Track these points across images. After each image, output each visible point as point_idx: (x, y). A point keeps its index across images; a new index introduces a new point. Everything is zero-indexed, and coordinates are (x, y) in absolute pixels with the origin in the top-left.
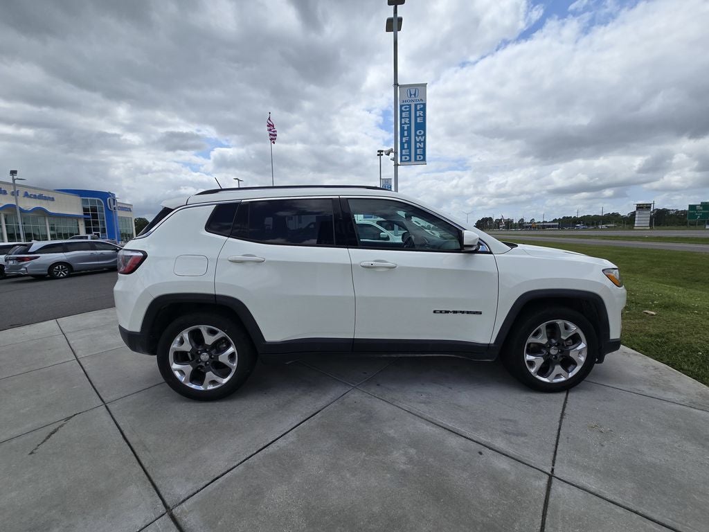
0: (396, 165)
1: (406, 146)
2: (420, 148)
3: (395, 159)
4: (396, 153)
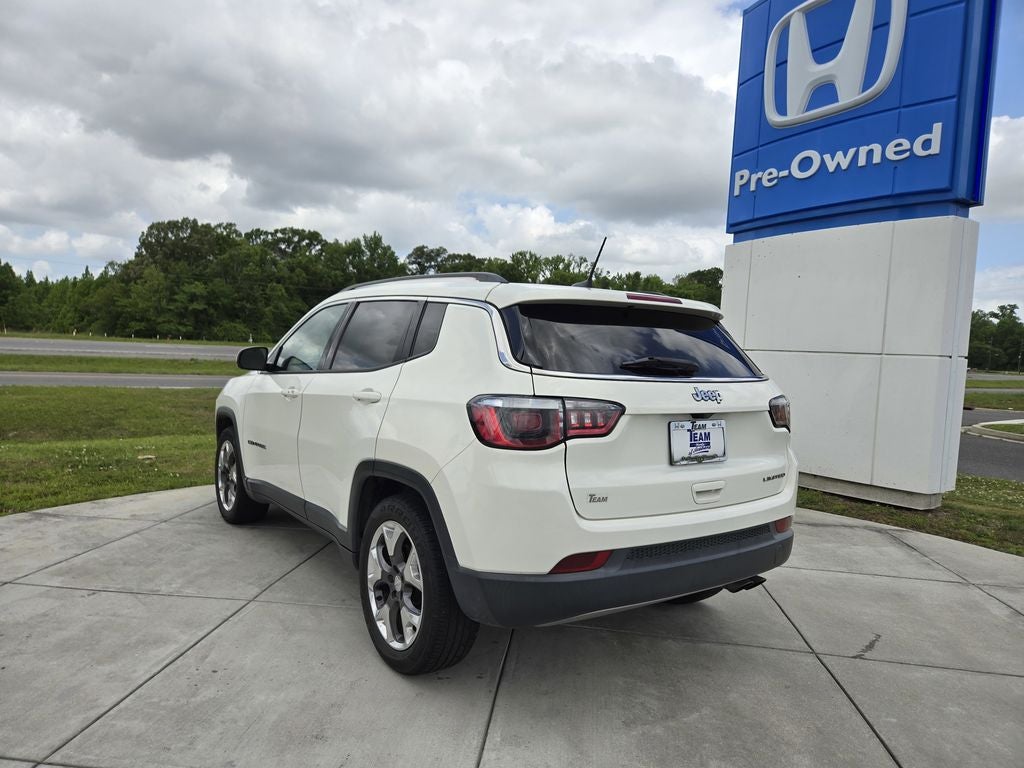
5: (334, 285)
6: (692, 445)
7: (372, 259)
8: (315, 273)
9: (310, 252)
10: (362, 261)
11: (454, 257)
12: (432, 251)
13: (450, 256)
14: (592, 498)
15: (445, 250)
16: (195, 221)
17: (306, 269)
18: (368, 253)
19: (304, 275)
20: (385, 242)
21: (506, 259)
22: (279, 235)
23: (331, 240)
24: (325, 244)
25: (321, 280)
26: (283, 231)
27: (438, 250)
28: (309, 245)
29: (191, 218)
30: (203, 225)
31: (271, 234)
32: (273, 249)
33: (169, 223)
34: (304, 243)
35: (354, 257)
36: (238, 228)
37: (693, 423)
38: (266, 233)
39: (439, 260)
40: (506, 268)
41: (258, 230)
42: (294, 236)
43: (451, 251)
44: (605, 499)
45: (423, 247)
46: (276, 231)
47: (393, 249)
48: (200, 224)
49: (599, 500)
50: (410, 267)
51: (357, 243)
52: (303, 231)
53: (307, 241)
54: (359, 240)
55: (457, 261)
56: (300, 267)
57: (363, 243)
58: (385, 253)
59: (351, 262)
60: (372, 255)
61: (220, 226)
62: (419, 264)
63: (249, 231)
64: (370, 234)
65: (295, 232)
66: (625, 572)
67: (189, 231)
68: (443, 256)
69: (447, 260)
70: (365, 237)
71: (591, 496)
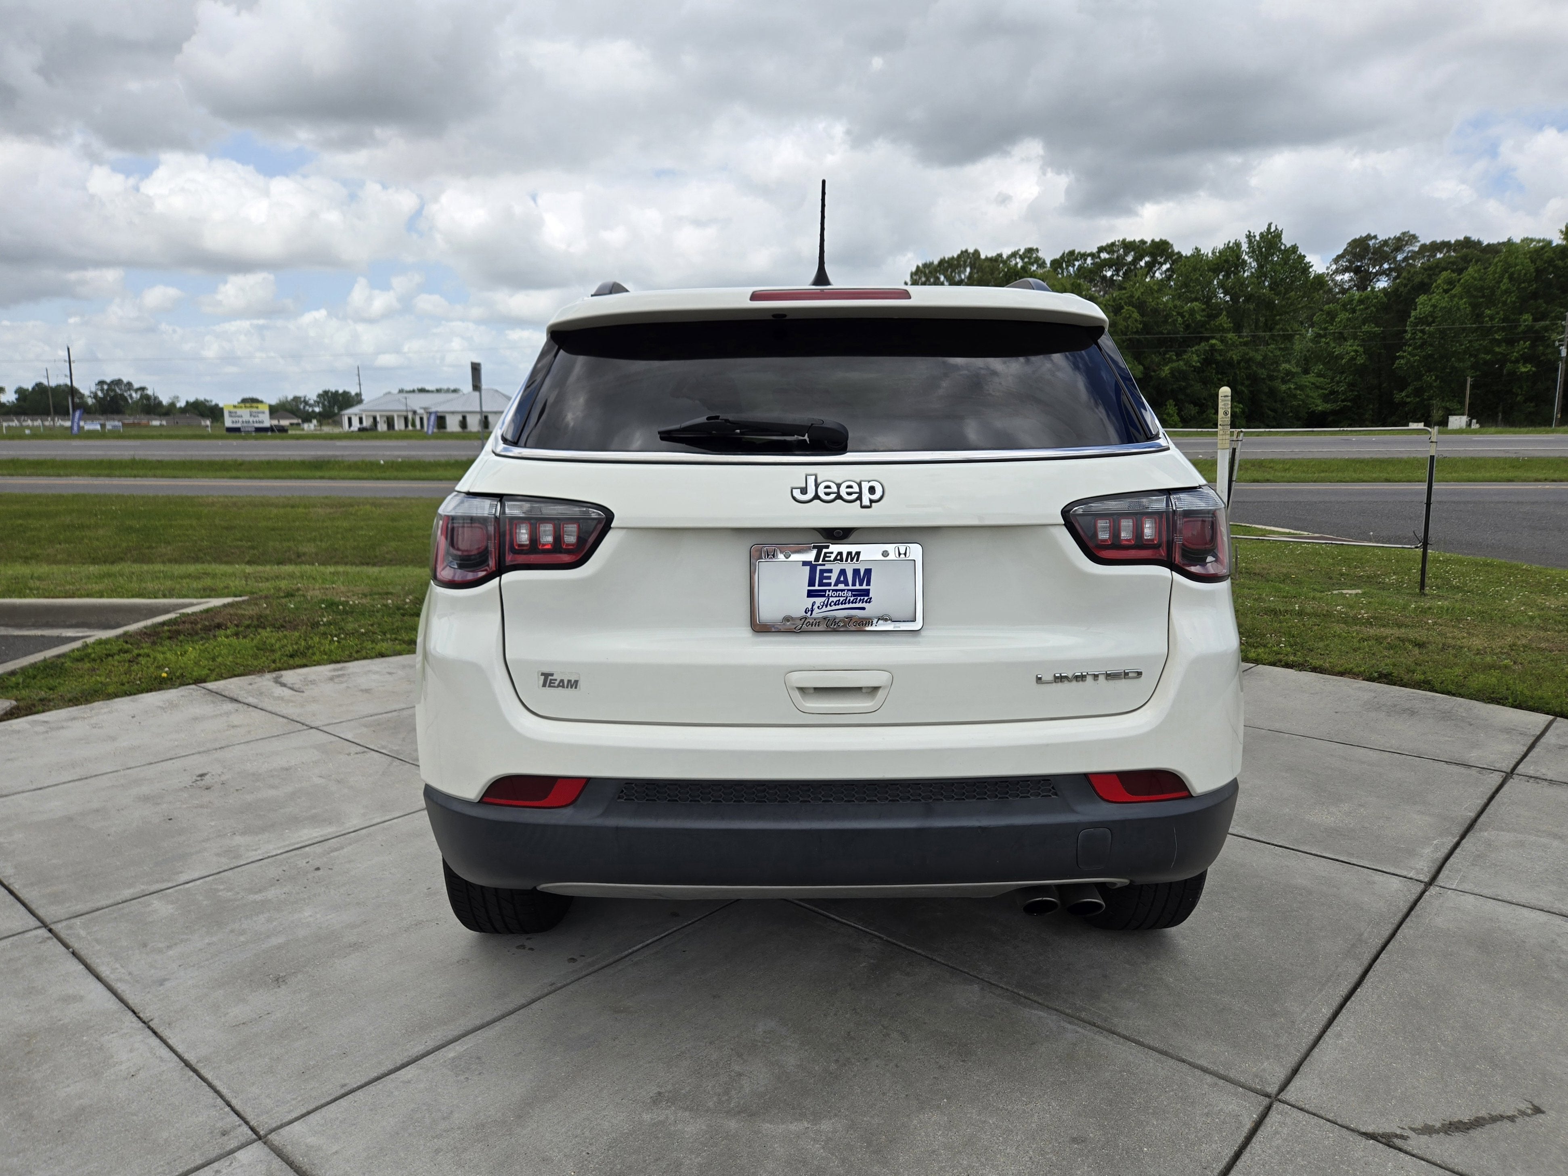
5: (1188, 327)
6: (810, 594)
7: (1261, 273)
8: (1156, 311)
9: (1153, 277)
10: (1241, 283)
11: (1435, 247)
12: (1386, 243)
13: (1423, 247)
14: (548, 680)
15: (1414, 237)
16: (977, 253)
17: (1140, 306)
18: (1254, 264)
19: (1136, 315)
20: (1287, 241)
21: (1548, 237)
22: (1104, 255)
23: (1187, 252)
24: (1176, 259)
25: (1165, 322)
26: (1110, 248)
27: (1398, 239)
28: (1150, 266)
29: (971, 250)
30: (987, 259)
31: (1092, 255)
32: (1091, 281)
33: (942, 262)
34: (1142, 263)
35: (1227, 276)
36: (1040, 254)
37: (820, 549)
38: (1084, 256)
39: (1400, 257)
40: (1547, 255)
41: (1072, 253)
42: (1126, 254)
43: (1426, 239)
44: (574, 684)
45: (1369, 237)
46: (1101, 249)
47: (1301, 251)
48: (983, 256)
49: (561, 684)
50: (1339, 278)
51: (1233, 250)
52: (1143, 242)
53: (1147, 259)
54: (1238, 245)
55: (1439, 256)
56: (1131, 304)
57: (1245, 247)
58: (1285, 261)
59: (1222, 285)
60: (1260, 266)
61: (1014, 255)
62: (1357, 271)
63: (1058, 256)
64: (1258, 230)
65: (1128, 246)
66: (612, 822)
67: (968, 270)
68: (1407, 249)
69: (1415, 255)
70: (1249, 236)
71: (546, 675)
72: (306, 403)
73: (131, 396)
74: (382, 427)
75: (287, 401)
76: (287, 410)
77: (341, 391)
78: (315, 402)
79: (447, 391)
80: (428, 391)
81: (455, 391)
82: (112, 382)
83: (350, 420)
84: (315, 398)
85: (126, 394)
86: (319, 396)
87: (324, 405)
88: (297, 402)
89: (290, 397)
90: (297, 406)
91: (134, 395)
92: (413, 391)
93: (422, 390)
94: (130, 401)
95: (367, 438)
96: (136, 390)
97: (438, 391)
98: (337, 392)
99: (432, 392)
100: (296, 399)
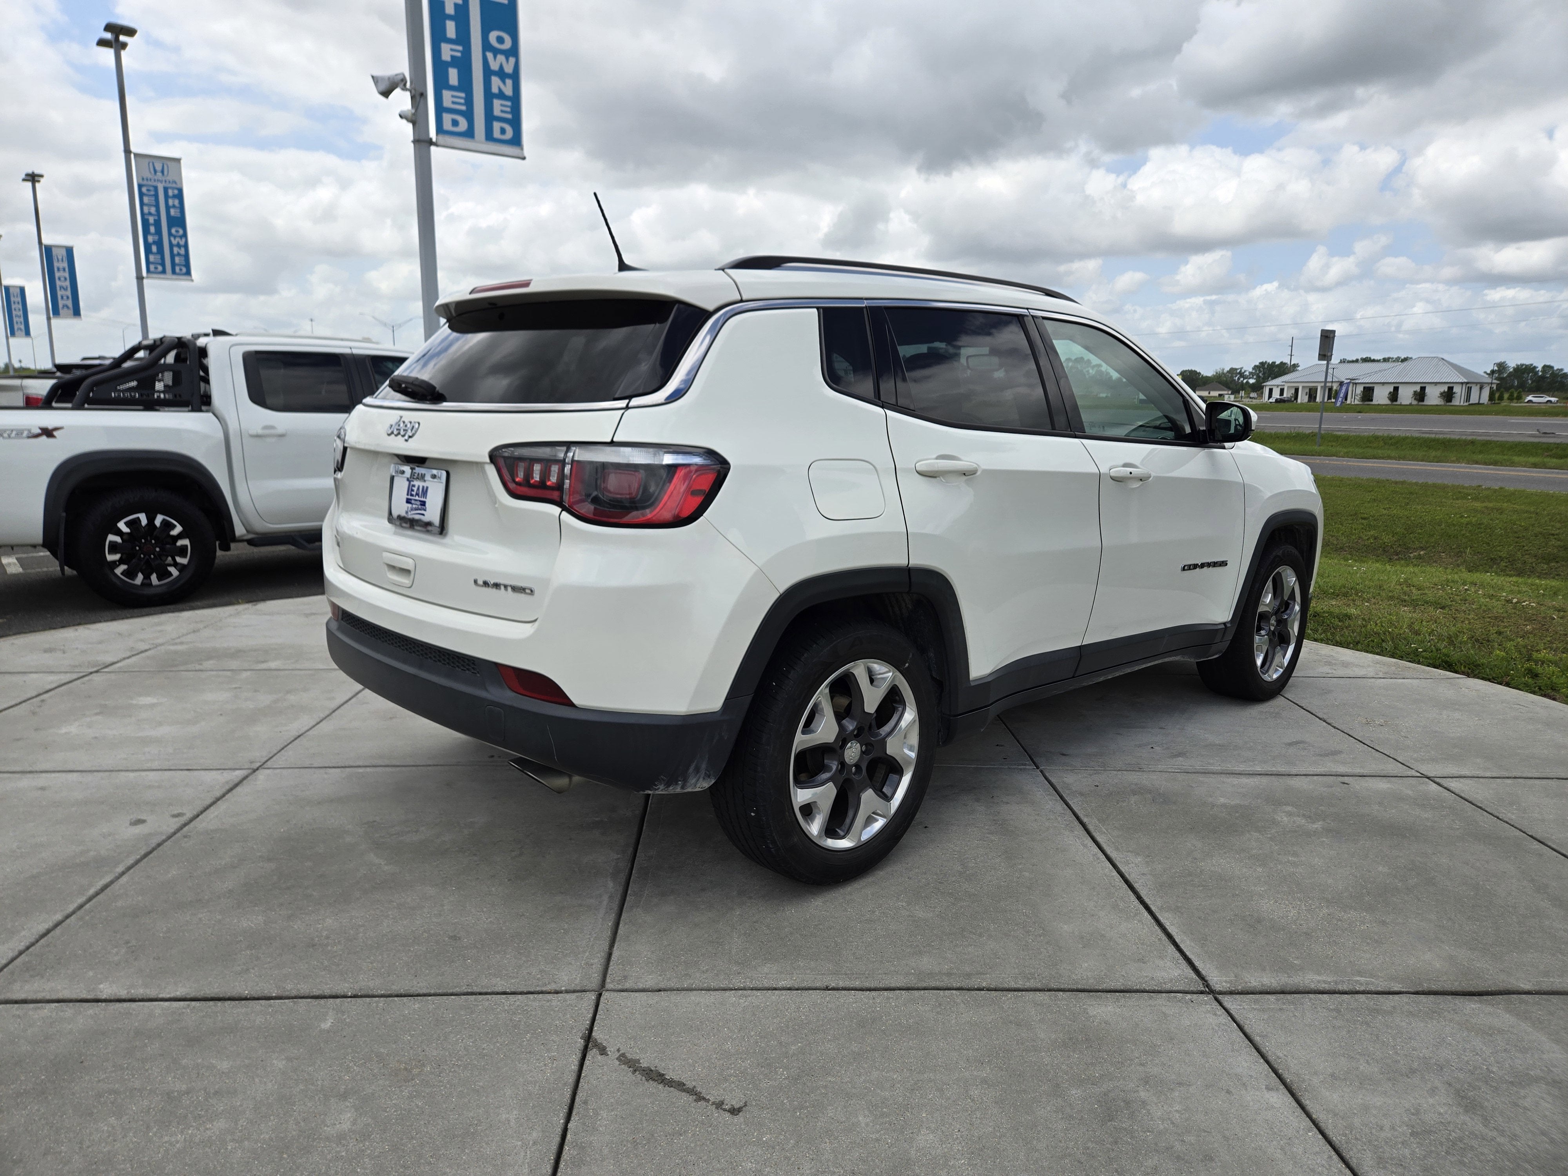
0: (422, 143)
1: (453, 76)
2: (501, 95)
3: (416, 118)
4: (418, 97)
37: (412, 469)
72: (1242, 374)
73: (1088, 371)
74: (1302, 398)
75: (1223, 373)
76: (1220, 383)
77: (1278, 363)
78: (1250, 373)
79: (1398, 360)
80: (1374, 361)
81: (1405, 360)
82: (1076, 359)
83: (1271, 391)
84: (1251, 370)
85: (1084, 371)
86: (1255, 367)
87: (1258, 377)
88: (1232, 374)
89: (1227, 369)
90: (1232, 377)
91: (1091, 371)
92: (1357, 361)
93: (1367, 360)
94: (1087, 376)
95: (1282, 410)
96: (1093, 367)
97: (1385, 360)
98: (1274, 363)
99: (1378, 361)
100: (1232, 371)
